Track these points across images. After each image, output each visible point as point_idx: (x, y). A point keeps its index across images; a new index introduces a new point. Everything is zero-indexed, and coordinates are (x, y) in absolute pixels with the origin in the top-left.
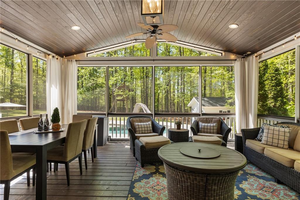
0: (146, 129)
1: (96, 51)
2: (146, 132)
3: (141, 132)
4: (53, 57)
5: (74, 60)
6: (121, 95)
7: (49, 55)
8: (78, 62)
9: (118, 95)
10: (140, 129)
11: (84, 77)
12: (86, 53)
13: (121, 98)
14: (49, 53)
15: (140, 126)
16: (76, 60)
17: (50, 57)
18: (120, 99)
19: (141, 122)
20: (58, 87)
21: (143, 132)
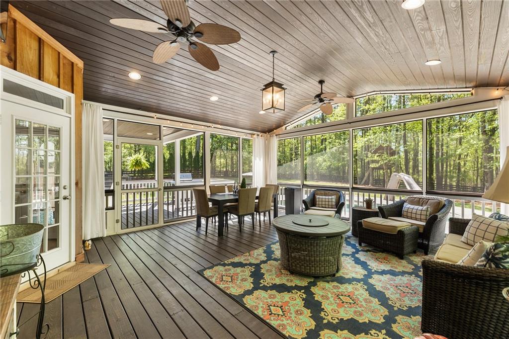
0: (327, 203)
1: (292, 123)
2: (327, 206)
3: (320, 206)
4: (258, 135)
5: (275, 135)
6: (377, 162)
7: (254, 134)
8: (278, 136)
9: (373, 162)
10: (320, 203)
11: (327, 141)
12: (284, 127)
13: (377, 166)
14: (255, 132)
15: (320, 200)
16: (276, 135)
17: (255, 136)
18: (375, 166)
19: (325, 195)
20: (262, 159)
21: (323, 206)
